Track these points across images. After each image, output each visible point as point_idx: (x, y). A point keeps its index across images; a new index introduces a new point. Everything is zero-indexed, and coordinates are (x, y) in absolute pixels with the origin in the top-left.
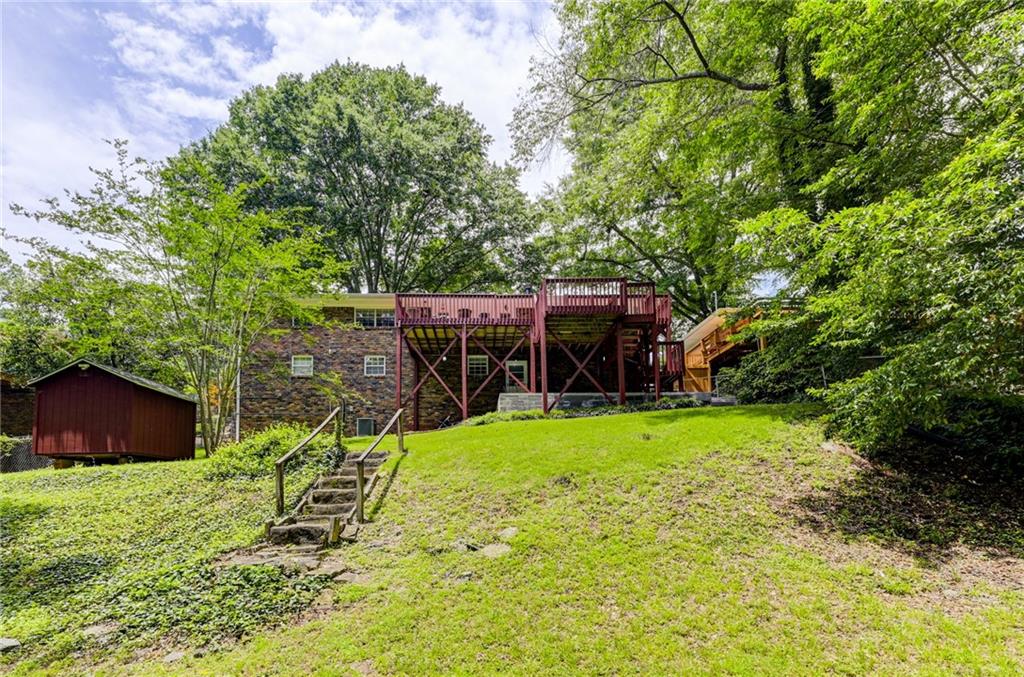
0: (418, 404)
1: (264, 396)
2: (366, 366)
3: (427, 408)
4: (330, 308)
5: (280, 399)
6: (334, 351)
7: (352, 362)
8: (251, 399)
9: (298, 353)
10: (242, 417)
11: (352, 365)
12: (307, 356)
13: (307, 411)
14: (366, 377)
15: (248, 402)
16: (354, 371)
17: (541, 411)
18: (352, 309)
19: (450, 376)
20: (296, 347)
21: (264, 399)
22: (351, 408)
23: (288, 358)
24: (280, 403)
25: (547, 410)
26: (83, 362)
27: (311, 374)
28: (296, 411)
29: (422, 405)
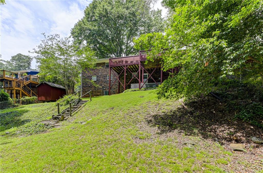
0: (119, 87)
1: (87, 86)
2: (108, 77)
3: (122, 88)
4: (100, 63)
5: (90, 87)
6: (101, 74)
7: (105, 77)
8: (84, 87)
9: (93, 75)
10: (82, 91)
11: (104, 77)
12: (95, 76)
13: (95, 89)
14: (108, 80)
15: (84, 88)
16: (105, 79)
17: (138, 89)
18: (105, 63)
19: (127, 79)
20: (93, 74)
21: (87, 87)
22: (104, 88)
23: (91, 77)
24: (90, 88)
25: (140, 88)
26: (43, 82)
27: (96, 80)
28: (93, 89)
29: (121, 87)
